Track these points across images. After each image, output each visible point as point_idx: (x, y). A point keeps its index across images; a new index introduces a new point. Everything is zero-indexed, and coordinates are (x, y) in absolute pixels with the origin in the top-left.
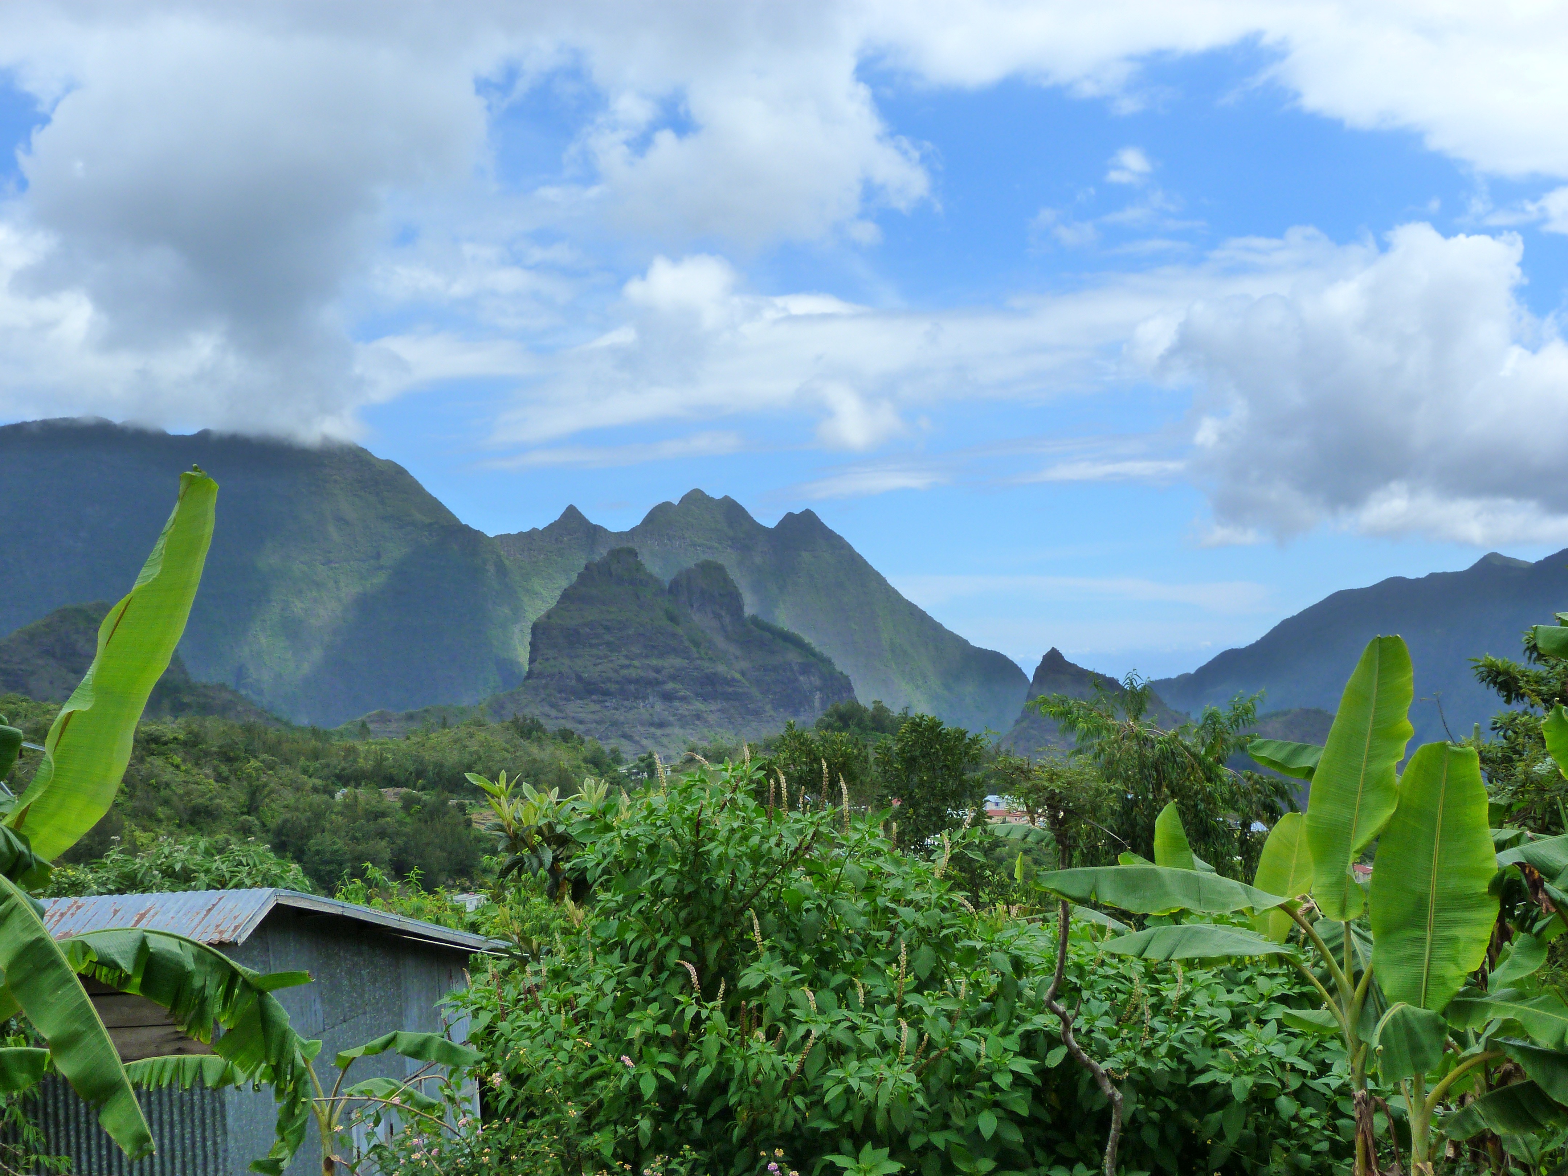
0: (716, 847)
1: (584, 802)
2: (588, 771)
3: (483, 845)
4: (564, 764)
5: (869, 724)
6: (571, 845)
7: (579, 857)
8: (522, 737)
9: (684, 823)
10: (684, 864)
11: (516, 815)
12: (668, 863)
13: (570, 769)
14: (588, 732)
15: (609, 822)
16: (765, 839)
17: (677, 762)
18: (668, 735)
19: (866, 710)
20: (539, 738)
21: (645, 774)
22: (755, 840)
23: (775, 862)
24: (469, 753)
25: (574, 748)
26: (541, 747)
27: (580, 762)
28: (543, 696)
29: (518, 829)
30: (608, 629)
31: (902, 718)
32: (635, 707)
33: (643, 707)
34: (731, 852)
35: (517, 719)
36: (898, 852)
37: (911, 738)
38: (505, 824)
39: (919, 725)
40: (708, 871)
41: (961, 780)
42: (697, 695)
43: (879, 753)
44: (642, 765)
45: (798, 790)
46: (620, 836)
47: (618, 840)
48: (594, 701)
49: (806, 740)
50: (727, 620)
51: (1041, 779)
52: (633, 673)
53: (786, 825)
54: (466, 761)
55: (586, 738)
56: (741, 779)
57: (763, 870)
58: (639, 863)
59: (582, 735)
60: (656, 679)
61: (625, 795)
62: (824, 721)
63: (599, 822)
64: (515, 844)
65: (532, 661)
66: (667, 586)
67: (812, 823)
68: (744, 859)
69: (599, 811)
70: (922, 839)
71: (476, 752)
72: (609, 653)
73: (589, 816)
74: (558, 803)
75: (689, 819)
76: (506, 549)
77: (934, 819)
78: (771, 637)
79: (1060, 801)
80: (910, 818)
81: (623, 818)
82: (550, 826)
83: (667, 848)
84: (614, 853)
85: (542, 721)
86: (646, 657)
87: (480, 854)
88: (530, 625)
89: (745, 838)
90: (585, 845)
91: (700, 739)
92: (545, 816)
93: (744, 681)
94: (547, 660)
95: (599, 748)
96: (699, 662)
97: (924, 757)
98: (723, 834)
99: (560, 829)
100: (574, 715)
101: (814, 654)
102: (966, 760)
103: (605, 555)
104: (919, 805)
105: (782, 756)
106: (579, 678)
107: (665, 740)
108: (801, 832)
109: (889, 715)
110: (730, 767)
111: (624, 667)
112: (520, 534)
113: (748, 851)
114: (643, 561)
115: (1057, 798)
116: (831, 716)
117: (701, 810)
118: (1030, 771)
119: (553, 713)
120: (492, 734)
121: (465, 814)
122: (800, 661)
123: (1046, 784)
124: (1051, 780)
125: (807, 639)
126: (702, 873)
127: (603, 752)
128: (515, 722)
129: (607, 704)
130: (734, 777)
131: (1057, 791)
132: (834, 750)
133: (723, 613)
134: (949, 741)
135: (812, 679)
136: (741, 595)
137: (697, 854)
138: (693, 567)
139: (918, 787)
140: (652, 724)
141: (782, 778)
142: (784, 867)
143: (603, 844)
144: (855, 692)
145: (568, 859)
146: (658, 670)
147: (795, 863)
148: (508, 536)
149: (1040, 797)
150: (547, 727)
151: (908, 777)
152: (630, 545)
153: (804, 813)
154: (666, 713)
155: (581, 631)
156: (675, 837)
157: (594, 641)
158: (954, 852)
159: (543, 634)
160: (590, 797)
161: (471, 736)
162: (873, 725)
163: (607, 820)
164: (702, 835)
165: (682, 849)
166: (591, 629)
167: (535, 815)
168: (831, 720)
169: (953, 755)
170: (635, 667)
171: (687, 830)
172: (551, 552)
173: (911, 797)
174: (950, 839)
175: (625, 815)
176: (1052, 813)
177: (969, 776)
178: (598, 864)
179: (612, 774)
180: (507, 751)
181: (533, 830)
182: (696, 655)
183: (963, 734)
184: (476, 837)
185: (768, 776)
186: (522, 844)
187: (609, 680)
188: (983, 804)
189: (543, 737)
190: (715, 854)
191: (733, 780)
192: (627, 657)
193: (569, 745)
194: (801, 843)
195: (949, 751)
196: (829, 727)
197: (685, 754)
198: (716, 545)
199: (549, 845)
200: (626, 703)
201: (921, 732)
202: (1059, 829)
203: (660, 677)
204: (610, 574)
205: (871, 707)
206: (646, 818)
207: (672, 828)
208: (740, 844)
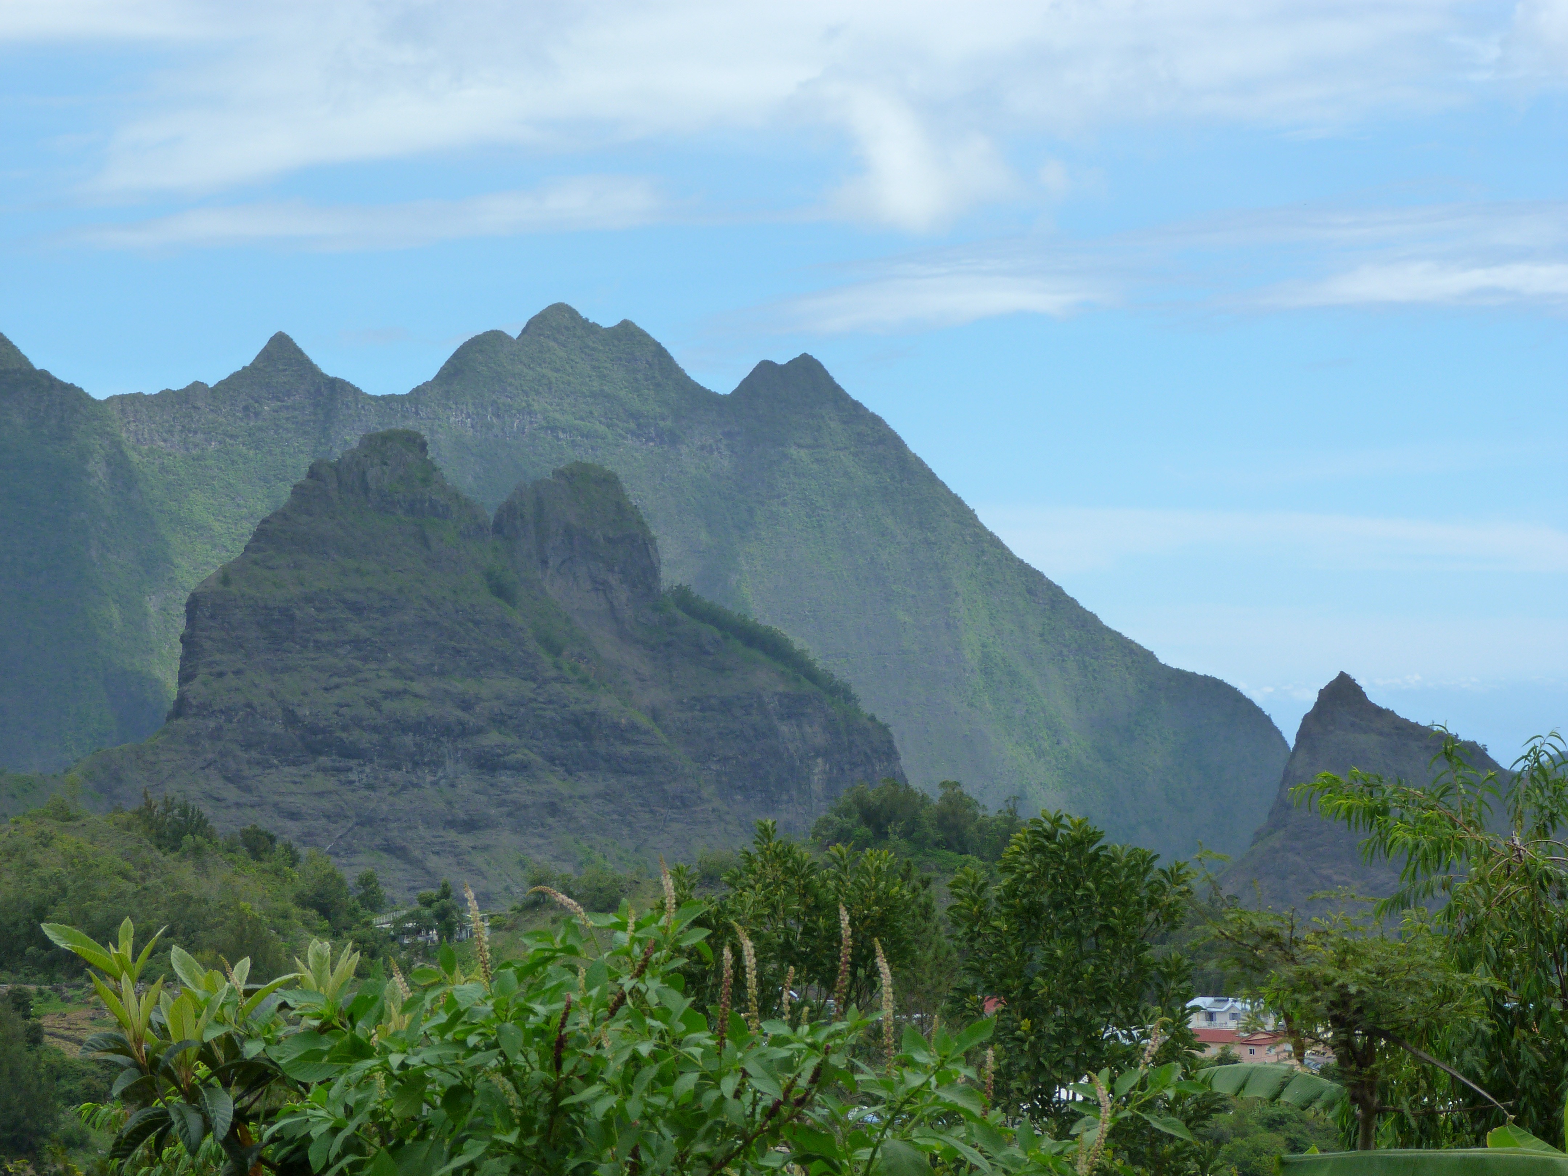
0: (600, 1096)
1: (305, 992)
2: (307, 923)
3: (66, 1085)
4: (251, 908)
5: (931, 831)
6: (274, 1086)
7: (293, 1113)
8: (159, 847)
9: (528, 1042)
10: (526, 1133)
11: (154, 1017)
12: (491, 1128)
13: (266, 920)
14: (307, 838)
15: (362, 1037)
16: (711, 1079)
17: (505, 908)
18: (486, 848)
19: (925, 800)
20: (197, 850)
21: (434, 934)
22: (688, 1082)
23: (729, 1131)
24: (41, 879)
25: (277, 872)
26: (202, 869)
27: (290, 904)
28: (210, 756)
29: (158, 1050)
30: (357, 609)
31: (1005, 820)
32: (414, 785)
33: (434, 783)
34: (634, 1108)
35: (149, 806)
36: (996, 1116)
37: (1029, 865)
38: (128, 1036)
39: (1050, 837)
40: (579, 1148)
41: (1139, 961)
42: (552, 760)
43: (960, 897)
44: (427, 912)
45: (780, 974)
46: (385, 1067)
47: (380, 1078)
48: (325, 770)
49: (800, 865)
50: (622, 595)
51: (1321, 962)
52: (411, 709)
53: (755, 1051)
54: (31, 898)
55: (304, 852)
56: (657, 946)
57: (701, 1148)
58: (426, 1127)
59: (295, 844)
60: (460, 723)
61: (398, 979)
62: (831, 823)
63: (339, 1036)
64: (151, 1082)
65: (185, 677)
66: (491, 516)
67: (813, 1046)
68: (660, 1122)
69: (341, 1013)
70: (1048, 1090)
71: (56, 879)
72: (359, 664)
73: (316, 1023)
74: (248, 993)
75: (540, 1032)
76: (132, 427)
77: (1077, 1043)
78: (718, 634)
79: (1359, 1010)
80: (1022, 1040)
81: (392, 1027)
82: (230, 1043)
83: (488, 1095)
84: (371, 1105)
85: (207, 810)
86: (442, 673)
87: (59, 1104)
88: (185, 597)
89: (665, 1079)
90: (307, 1087)
91: (556, 858)
92: (220, 1021)
93: (658, 732)
94: (221, 675)
95: (332, 875)
96: (558, 686)
97: (1058, 907)
98: (615, 1067)
99: (252, 1050)
100: (277, 798)
101: (813, 677)
102: (1150, 917)
103: (355, 445)
104: (1045, 1012)
105: (749, 897)
106: (291, 718)
107: (478, 860)
108: (787, 1065)
109: (975, 816)
110: (631, 921)
111: (388, 694)
112: (166, 395)
113: (672, 1105)
114: (438, 463)
115: (1354, 1005)
116: (848, 813)
117: (566, 1015)
118: (1296, 942)
119: (231, 793)
120: (93, 839)
121: (27, 1017)
122: (781, 688)
123: (1331, 972)
124: (1342, 964)
125: (798, 643)
126: (565, 1152)
127: (341, 883)
128: (145, 814)
129: (353, 776)
130: (640, 941)
131: (1353, 989)
132: (861, 887)
133: (613, 580)
134: (1114, 873)
135: (808, 729)
136: (653, 540)
137: (555, 1110)
138: (550, 477)
139: (1044, 975)
140: (451, 824)
141: (748, 946)
142: (747, 1142)
143: (348, 1085)
144: (902, 762)
145: (270, 1115)
146: (466, 705)
147: (775, 1134)
148: (137, 398)
149: (1316, 1000)
150: (216, 825)
151: (1020, 951)
152: (410, 424)
153: (794, 1025)
154: (484, 798)
155: (298, 614)
156: (507, 1072)
157: (324, 637)
158: (1122, 1115)
159: (212, 617)
160: (320, 981)
161: (46, 841)
162: (940, 836)
163: (358, 1032)
164: (567, 1067)
165: (524, 1098)
166: (319, 610)
167: (198, 1016)
168: (848, 823)
169: (1124, 905)
170: (416, 696)
171: (534, 1056)
172: (232, 437)
173: (1027, 994)
174: (1112, 1091)
175: (398, 1021)
176: (1343, 1037)
177: (1154, 953)
178: (335, 1131)
179: (360, 932)
180: (125, 876)
181: (192, 1052)
182: (552, 673)
183: (1147, 861)
184: (51, 1068)
185: (715, 944)
186: (163, 1080)
187: (357, 722)
188: (1184, 1017)
189: (208, 847)
190: (600, 1109)
191: (637, 949)
192: (397, 673)
193: (265, 865)
194: (787, 1092)
195: (1113, 896)
196: (843, 836)
197: (523, 892)
198: (602, 429)
199: (226, 1085)
200: (394, 775)
201: (1053, 852)
202: (1358, 1073)
203: (471, 720)
204: (366, 489)
205: (936, 796)
206: (443, 1029)
207: (502, 1053)
208: (652, 1089)
